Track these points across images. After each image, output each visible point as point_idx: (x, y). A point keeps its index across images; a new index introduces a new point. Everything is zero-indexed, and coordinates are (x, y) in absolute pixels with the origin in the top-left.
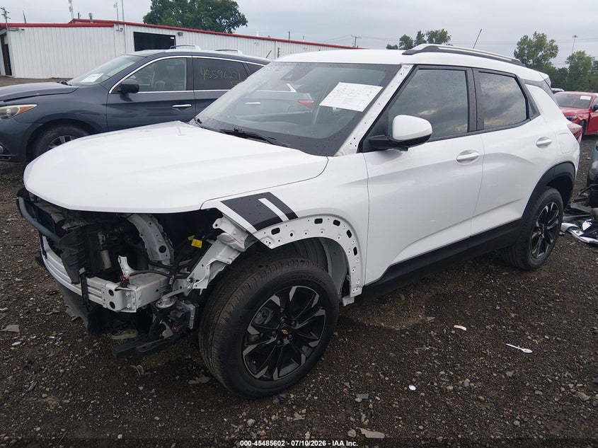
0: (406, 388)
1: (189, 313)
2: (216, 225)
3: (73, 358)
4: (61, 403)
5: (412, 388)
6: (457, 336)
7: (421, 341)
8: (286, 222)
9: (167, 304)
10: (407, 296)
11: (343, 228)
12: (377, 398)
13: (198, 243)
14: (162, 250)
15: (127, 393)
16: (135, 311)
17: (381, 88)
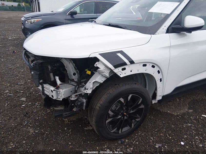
0: (179, 143)
1: (83, 103)
2: (96, 65)
3: (42, 113)
4: (34, 132)
5: (182, 143)
6: (203, 120)
7: (187, 121)
8: (129, 65)
9: (74, 98)
10: (180, 100)
11: (156, 69)
12: (166, 146)
13: (89, 72)
14: (74, 74)
15: (60, 131)
16: (61, 100)
17: (179, 3)
